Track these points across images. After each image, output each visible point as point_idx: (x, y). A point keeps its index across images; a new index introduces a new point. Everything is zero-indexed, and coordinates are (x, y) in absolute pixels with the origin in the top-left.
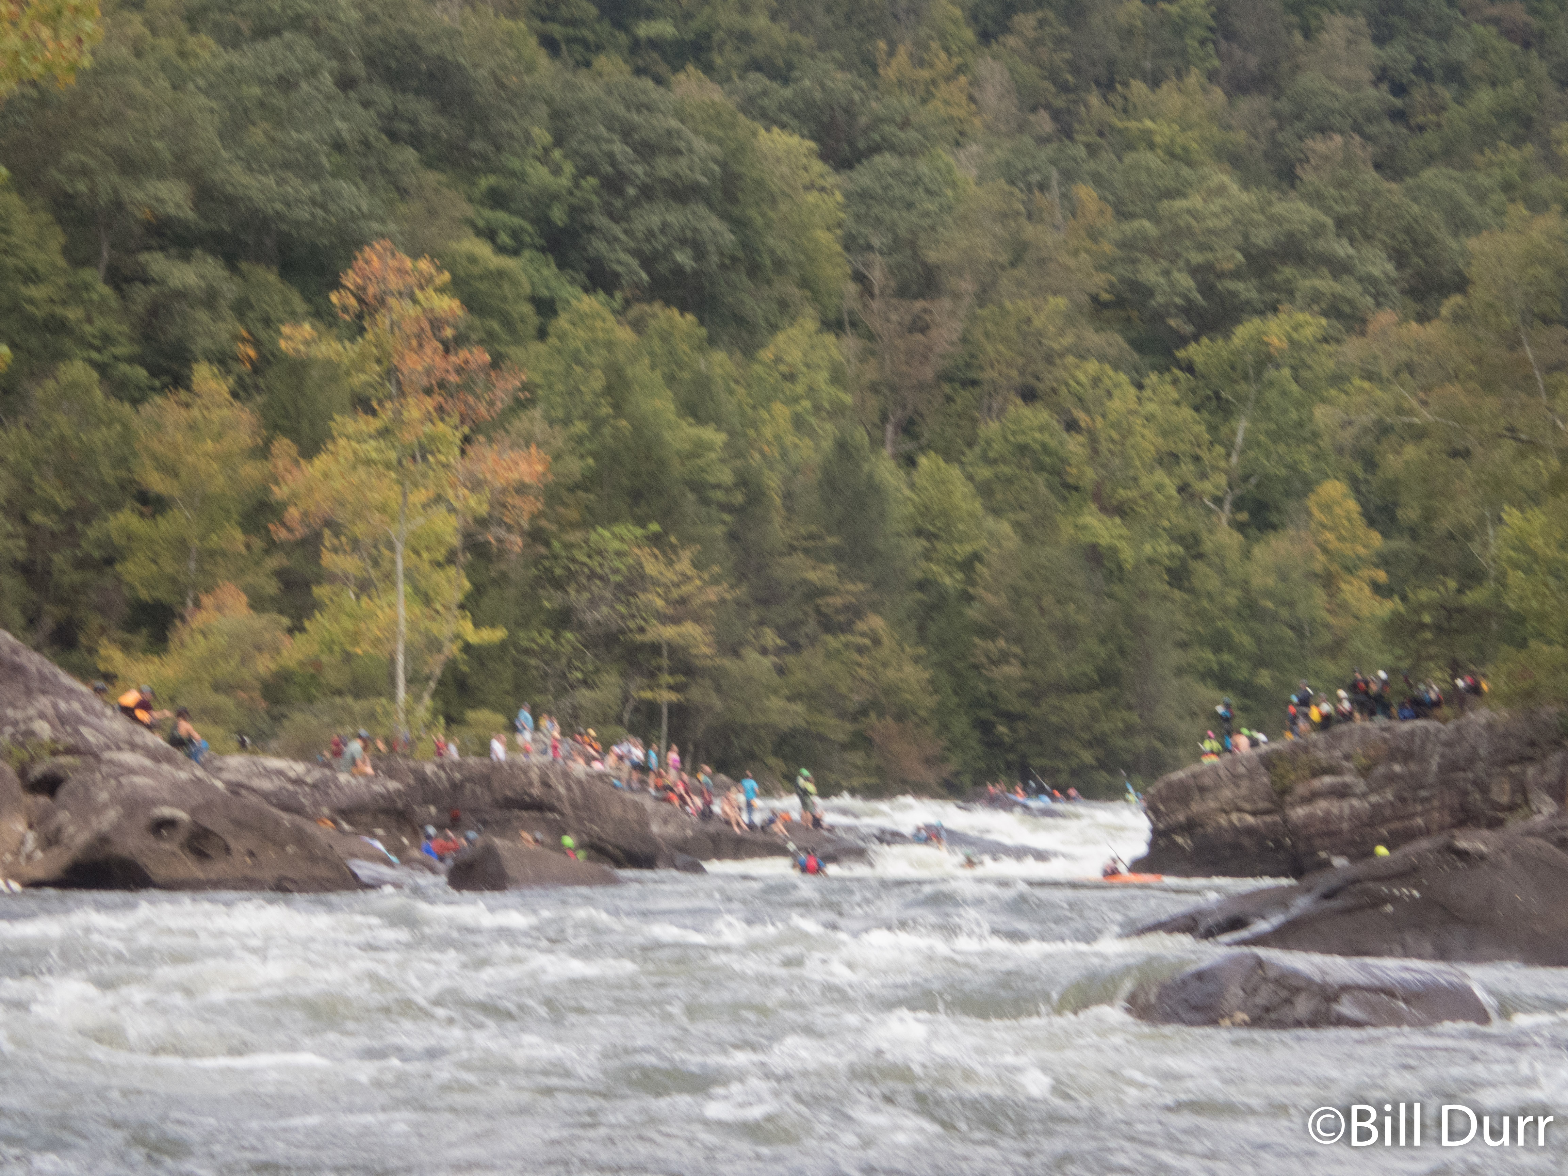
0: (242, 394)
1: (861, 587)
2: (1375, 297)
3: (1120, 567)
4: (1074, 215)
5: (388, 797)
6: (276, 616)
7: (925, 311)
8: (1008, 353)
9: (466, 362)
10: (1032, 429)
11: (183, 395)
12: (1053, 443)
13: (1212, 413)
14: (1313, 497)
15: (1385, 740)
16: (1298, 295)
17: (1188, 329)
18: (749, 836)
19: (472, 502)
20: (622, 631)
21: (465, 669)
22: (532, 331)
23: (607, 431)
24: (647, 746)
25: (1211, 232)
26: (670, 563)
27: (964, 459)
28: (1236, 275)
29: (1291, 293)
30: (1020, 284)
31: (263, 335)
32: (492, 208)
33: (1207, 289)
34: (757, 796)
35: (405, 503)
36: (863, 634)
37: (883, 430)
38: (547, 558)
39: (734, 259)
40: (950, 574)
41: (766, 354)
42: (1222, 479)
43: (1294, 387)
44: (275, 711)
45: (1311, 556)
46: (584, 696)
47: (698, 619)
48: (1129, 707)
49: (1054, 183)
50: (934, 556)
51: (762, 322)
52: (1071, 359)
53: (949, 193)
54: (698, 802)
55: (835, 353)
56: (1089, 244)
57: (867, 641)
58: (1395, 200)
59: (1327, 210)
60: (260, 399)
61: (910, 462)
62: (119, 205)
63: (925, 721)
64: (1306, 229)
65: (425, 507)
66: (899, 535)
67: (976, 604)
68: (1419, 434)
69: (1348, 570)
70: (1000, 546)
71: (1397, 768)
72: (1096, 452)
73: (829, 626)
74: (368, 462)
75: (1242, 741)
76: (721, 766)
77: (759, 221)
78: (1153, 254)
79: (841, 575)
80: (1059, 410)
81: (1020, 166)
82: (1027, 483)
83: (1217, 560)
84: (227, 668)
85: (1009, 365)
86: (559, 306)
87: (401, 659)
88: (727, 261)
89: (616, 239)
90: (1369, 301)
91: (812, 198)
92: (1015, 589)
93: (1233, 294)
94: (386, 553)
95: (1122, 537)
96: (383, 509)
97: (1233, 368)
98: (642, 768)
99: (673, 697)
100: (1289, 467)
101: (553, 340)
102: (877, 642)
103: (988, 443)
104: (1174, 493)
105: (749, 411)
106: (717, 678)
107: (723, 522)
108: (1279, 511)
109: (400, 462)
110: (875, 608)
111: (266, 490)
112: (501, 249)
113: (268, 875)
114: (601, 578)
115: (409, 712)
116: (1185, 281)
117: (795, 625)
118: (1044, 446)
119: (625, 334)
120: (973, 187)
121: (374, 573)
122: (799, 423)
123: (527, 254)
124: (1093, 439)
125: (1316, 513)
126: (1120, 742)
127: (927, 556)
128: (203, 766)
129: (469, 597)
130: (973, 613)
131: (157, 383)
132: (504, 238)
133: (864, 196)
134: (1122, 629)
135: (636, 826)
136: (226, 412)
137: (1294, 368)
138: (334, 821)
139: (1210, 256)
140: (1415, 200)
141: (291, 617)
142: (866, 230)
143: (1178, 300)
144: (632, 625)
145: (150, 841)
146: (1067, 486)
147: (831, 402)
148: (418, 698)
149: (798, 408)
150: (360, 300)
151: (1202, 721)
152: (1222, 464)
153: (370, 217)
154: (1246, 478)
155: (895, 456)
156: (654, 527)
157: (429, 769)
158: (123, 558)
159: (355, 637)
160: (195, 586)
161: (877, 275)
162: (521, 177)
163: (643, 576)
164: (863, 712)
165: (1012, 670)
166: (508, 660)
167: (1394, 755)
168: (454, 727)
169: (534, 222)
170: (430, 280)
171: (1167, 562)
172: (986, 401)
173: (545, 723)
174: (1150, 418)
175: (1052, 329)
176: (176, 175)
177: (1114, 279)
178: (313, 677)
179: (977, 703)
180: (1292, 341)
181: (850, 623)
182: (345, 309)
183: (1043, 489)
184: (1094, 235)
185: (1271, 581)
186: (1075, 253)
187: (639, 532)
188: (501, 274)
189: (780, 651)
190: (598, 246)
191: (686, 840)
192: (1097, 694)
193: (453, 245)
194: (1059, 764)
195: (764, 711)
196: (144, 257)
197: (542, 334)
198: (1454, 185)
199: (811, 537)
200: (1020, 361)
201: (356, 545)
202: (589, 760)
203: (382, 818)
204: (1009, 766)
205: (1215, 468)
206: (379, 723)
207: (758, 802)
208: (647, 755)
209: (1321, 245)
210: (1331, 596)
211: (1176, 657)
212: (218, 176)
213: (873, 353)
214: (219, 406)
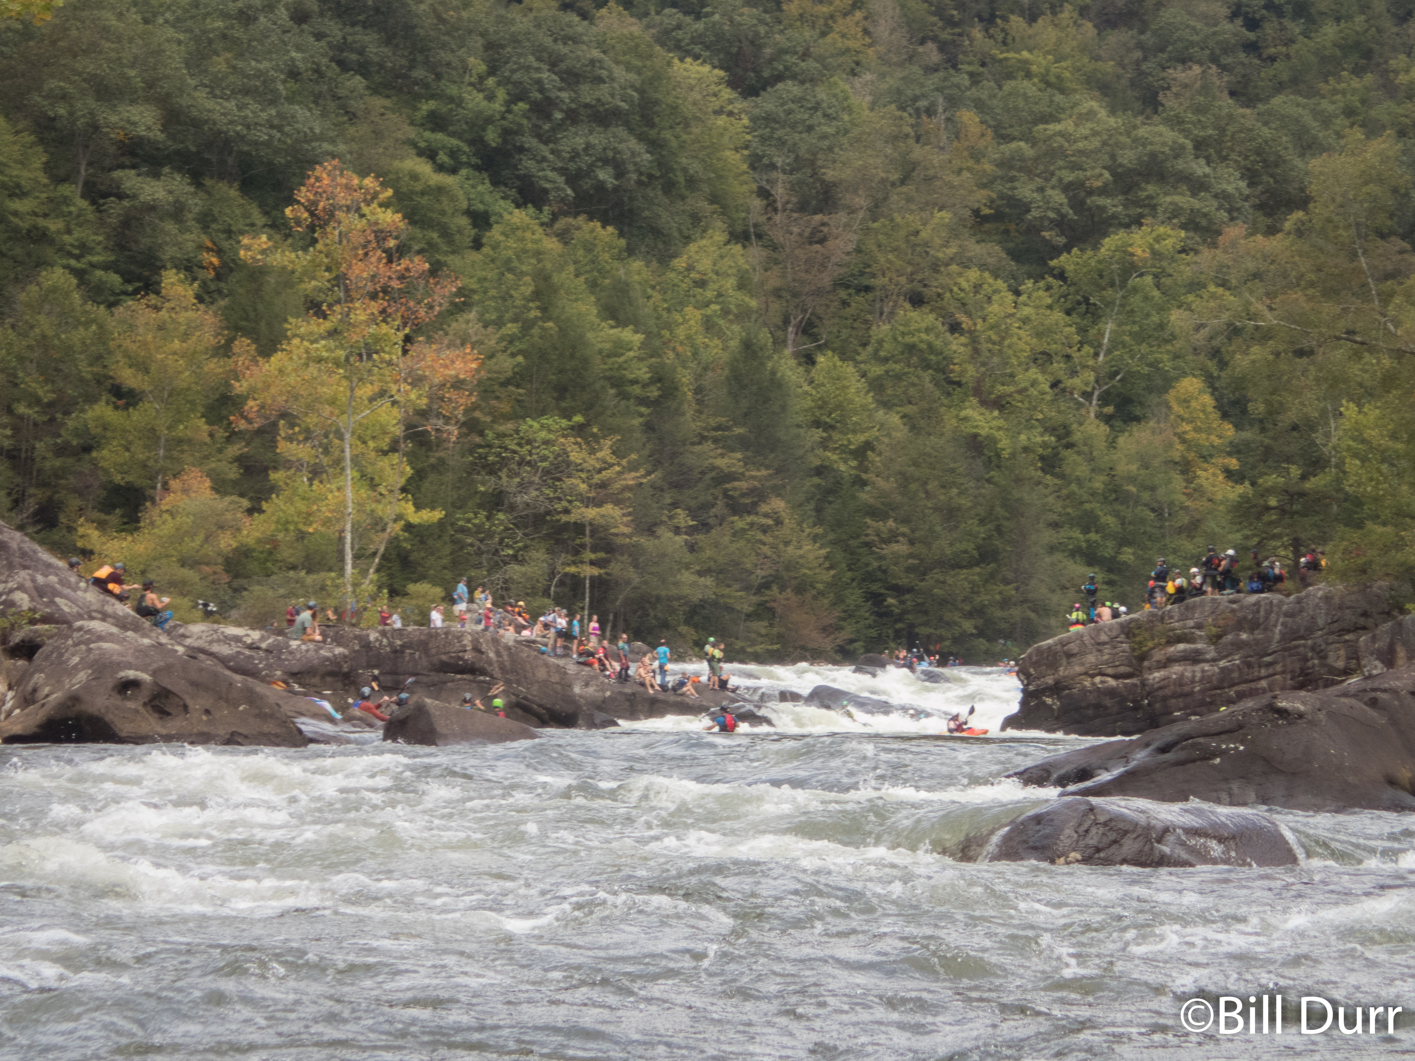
0: (206, 297)
1: (764, 472)
2: (1230, 211)
3: (998, 456)
4: (957, 137)
5: (335, 661)
6: (235, 498)
7: (824, 224)
8: (899, 263)
9: (407, 269)
10: (919, 331)
11: (153, 299)
12: (938, 343)
13: (1083, 316)
14: (1172, 392)
15: (1233, 611)
16: (1160, 210)
17: (1062, 240)
18: (661, 696)
19: (413, 396)
20: (548, 513)
21: (407, 546)
22: (468, 241)
23: (535, 331)
24: (571, 615)
25: (1081, 152)
26: (592, 451)
27: (859, 358)
28: (1103, 191)
29: (1154, 208)
30: (909, 200)
31: (226, 245)
32: (433, 131)
33: (1078, 205)
34: (670, 660)
35: (352, 397)
36: (766, 515)
37: (785, 330)
38: (480, 446)
39: (651, 177)
40: (845, 462)
41: (680, 263)
42: (1091, 377)
43: (1156, 293)
44: (236, 584)
45: (1171, 446)
46: (515, 571)
47: (617, 502)
48: (1007, 582)
49: (940, 110)
50: (832, 445)
51: (676, 234)
52: (954, 268)
53: (846, 118)
54: (617, 666)
55: (741, 261)
56: (971, 163)
57: (770, 522)
58: (1248, 124)
59: (1186, 133)
60: (223, 303)
61: (809, 360)
62: (96, 128)
63: (821, 593)
64: (1167, 149)
65: (371, 400)
66: (799, 426)
67: (868, 488)
68: (1264, 336)
69: (1205, 458)
70: (889, 435)
71: (1244, 636)
72: (976, 351)
73: (736, 508)
74: (320, 360)
75: (1106, 612)
76: (637, 634)
77: (674, 143)
78: (1029, 172)
79: (746, 462)
80: (944, 314)
81: (909, 93)
82: (915, 380)
83: (1086, 449)
84: (192, 545)
85: (900, 273)
86: (493, 219)
87: (349, 537)
88: (644, 178)
89: (544, 159)
90: (1224, 215)
91: (722, 121)
92: (902, 474)
93: (1102, 209)
94: (336, 441)
95: (999, 428)
96: (332, 402)
97: (1101, 276)
98: (566, 635)
99: (595, 571)
100: (1150, 365)
101: (485, 250)
102: (779, 522)
103: (880, 342)
104: (1047, 389)
105: (665, 314)
106: (634, 553)
107: (641, 415)
108: (1141, 404)
109: (347, 359)
110: (778, 491)
111: (228, 385)
112: (440, 168)
113: (223, 731)
114: (529, 463)
115: (356, 585)
116: (1058, 197)
117: (705, 507)
118: (930, 346)
119: (552, 245)
120: (867, 112)
121: (325, 460)
122: (709, 325)
123: (464, 172)
124: (974, 340)
125: (1176, 408)
126: (999, 613)
127: (824, 444)
128: (169, 633)
129: (409, 480)
130: (865, 496)
131: (130, 288)
132: (443, 157)
133: (769, 119)
134: (999, 510)
135: (558, 687)
136: (191, 314)
137: (1156, 276)
138: (285, 682)
139: (1081, 174)
140: (1266, 124)
141: (251, 499)
142: (771, 151)
143: (1052, 215)
144: (558, 507)
145: (116, 700)
146: (951, 382)
147: (738, 306)
148: (364, 573)
149: (709, 311)
150: (312, 214)
151: (1071, 593)
152: (1091, 363)
153: (322, 138)
154: (1113, 375)
155: (796, 355)
156: (578, 419)
157: (373, 636)
158: (99, 446)
159: (308, 517)
160: (163, 470)
161: (780, 192)
162: (459, 102)
163: (568, 464)
164: (766, 585)
165: (901, 548)
166: (447, 539)
167: (1240, 625)
168: (397, 599)
169: (471, 143)
170: (375, 196)
171: (1040, 451)
172: (878, 306)
173: (478, 594)
174: (1026, 321)
175: (938, 241)
176: (147, 100)
177: (994, 196)
178: (270, 553)
179: (869, 577)
180: (1154, 253)
181: (755, 504)
182: (298, 222)
183: (929, 386)
184: (976, 156)
185: (1134, 468)
186: (960, 171)
187: (564, 423)
188: (440, 190)
189: (691, 531)
190: (528, 165)
191: (604, 701)
192: (977, 570)
193: (397, 164)
194: (942, 632)
195: (676, 584)
196: (117, 174)
197: (477, 245)
198: (1300, 110)
199: (718, 428)
200: (909, 269)
201: (308, 435)
202: (519, 628)
203: (329, 679)
204: (898, 635)
205: (1085, 367)
206: (329, 595)
207: (670, 667)
208: (570, 623)
209: (1180, 165)
210: (1189, 481)
211: (1048, 536)
212: (184, 101)
213: (777, 262)
214: (186, 309)
